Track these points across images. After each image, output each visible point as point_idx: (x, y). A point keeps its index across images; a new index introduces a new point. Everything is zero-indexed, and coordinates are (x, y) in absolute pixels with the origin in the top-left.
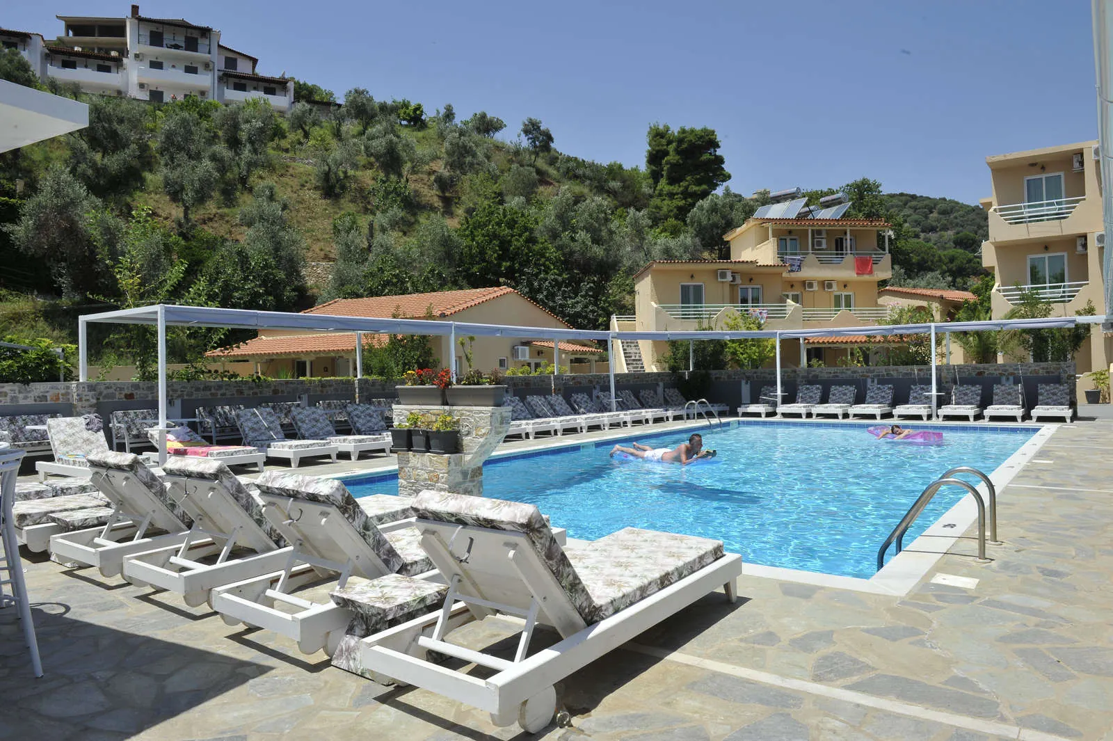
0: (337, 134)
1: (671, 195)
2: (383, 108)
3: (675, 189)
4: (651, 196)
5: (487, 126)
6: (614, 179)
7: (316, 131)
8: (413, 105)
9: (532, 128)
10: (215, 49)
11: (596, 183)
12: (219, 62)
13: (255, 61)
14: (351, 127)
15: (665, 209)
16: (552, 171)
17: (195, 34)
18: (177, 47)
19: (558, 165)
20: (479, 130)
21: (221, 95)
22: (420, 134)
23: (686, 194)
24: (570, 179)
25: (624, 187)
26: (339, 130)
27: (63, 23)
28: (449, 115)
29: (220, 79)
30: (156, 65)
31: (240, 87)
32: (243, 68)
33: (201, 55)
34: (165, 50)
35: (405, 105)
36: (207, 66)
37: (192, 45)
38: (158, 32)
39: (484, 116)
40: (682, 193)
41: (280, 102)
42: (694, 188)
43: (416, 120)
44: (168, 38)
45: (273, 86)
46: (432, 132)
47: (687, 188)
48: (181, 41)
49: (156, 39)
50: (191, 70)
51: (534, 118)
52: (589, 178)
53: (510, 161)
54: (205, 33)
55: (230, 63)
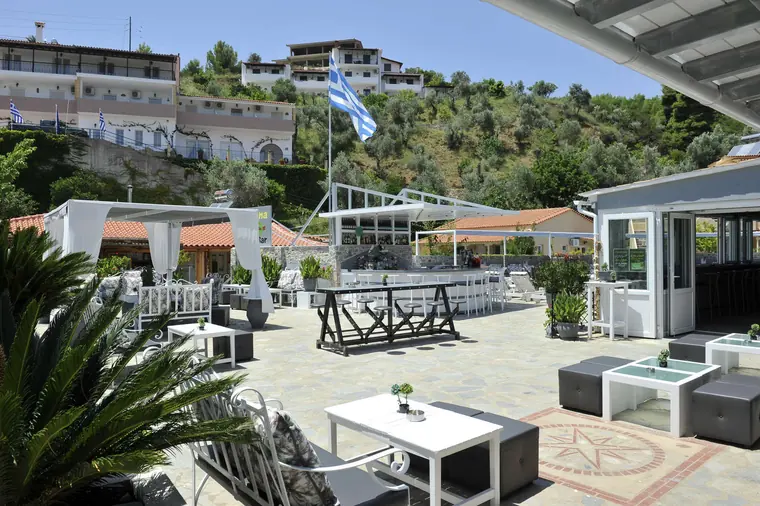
0: (454, 108)
1: (678, 130)
2: (479, 88)
3: (681, 125)
4: (663, 131)
5: (544, 89)
6: (635, 120)
7: (439, 107)
8: (497, 82)
9: (576, 90)
10: (379, 60)
11: (622, 124)
12: (381, 67)
13: (401, 64)
14: (461, 103)
15: (673, 140)
16: (589, 117)
17: (369, 53)
18: (359, 62)
19: (594, 112)
20: (539, 93)
21: (383, 87)
22: (502, 101)
23: (689, 128)
24: (603, 122)
25: (642, 126)
26: (453, 105)
27: (289, 49)
28: (521, 87)
29: (382, 78)
30: (348, 74)
31: (393, 81)
32: (395, 70)
33: (372, 65)
34: (353, 65)
35: (492, 82)
36: (375, 71)
37: (367, 60)
38: (349, 55)
39: (542, 83)
40: (686, 128)
41: (416, 87)
42: (695, 124)
43: (499, 92)
44: (355, 58)
45: (410, 78)
46: (509, 98)
47: (690, 124)
48: (361, 58)
49: (348, 59)
50: (367, 75)
51: (578, 83)
52: (618, 121)
53: (561, 113)
54: (374, 52)
55: (388, 67)
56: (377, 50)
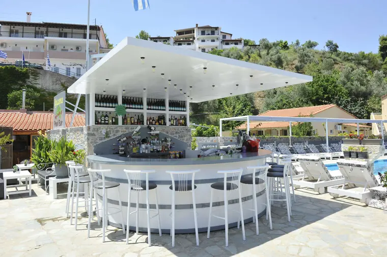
0: (260, 56)
2: (274, 44)
4: (382, 64)
5: (311, 45)
7: (252, 55)
8: (284, 42)
9: (330, 44)
10: (220, 33)
11: (357, 62)
12: (221, 37)
13: (231, 35)
14: (264, 52)
16: (338, 58)
17: (214, 30)
18: (209, 34)
19: (340, 56)
20: (308, 47)
21: (222, 46)
22: (287, 51)
24: (346, 61)
25: (370, 62)
26: (259, 54)
27: (175, 32)
28: (298, 43)
29: (221, 42)
30: (203, 41)
31: (227, 44)
32: (228, 38)
33: (216, 36)
34: (206, 36)
35: (281, 42)
36: (217, 39)
37: (213, 33)
38: (204, 30)
39: (310, 42)
41: (240, 46)
43: (285, 47)
44: (206, 33)
45: (237, 42)
46: (291, 50)
48: (210, 33)
49: (203, 33)
50: (213, 41)
51: (331, 40)
52: (354, 60)
53: (321, 57)
54: (217, 28)
55: (224, 37)
56: (218, 28)
